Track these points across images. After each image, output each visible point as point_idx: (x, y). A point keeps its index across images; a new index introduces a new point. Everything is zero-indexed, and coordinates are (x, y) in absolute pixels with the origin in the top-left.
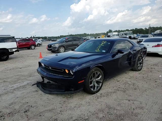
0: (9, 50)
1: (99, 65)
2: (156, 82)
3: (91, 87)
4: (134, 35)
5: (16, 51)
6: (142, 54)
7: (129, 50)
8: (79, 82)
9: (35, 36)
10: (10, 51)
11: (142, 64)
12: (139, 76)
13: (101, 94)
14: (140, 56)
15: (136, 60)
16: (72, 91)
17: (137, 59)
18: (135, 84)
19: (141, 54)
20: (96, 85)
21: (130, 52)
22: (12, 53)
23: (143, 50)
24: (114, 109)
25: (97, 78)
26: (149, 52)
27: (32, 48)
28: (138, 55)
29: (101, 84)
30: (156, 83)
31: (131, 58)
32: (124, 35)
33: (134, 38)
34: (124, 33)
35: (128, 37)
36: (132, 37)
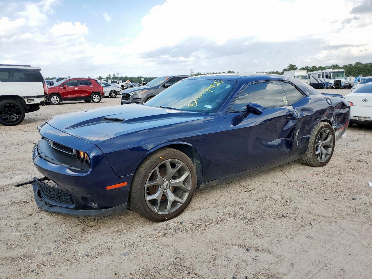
0: (26, 100)
1: (181, 143)
2: (353, 199)
3: (154, 202)
4: (348, 78)
5: (42, 103)
6: (332, 120)
7: (290, 108)
8: (108, 188)
9: (116, 76)
10: (27, 103)
11: (330, 150)
12: (314, 180)
13: (181, 223)
14: (326, 126)
15: (309, 138)
16: (93, 209)
17: (315, 132)
18: (291, 201)
19: (330, 122)
20: (171, 197)
21: (291, 112)
22: (35, 107)
23: (337, 111)
24: (189, 273)
25: (174, 178)
26: (366, 119)
27: (95, 100)
28: (317, 123)
29: (186, 195)
30: (353, 204)
31: (293, 129)
32: (323, 77)
33: (348, 85)
34: (323, 73)
35: (331, 84)
36: (342, 84)
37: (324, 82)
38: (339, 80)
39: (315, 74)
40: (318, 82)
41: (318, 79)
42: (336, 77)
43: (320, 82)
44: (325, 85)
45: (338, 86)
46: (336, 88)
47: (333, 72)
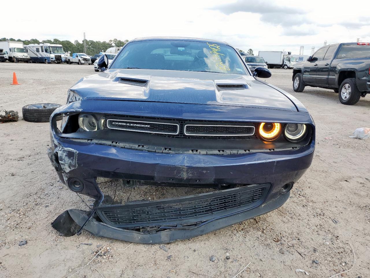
32: (42, 51)
33: (68, 60)
34: (42, 47)
35: (52, 59)
36: (62, 59)
37: (45, 56)
38: (60, 55)
39: (32, 48)
40: (37, 56)
41: (37, 53)
42: (56, 52)
43: (40, 56)
44: (46, 60)
45: (59, 61)
46: (58, 63)
47: (52, 47)
